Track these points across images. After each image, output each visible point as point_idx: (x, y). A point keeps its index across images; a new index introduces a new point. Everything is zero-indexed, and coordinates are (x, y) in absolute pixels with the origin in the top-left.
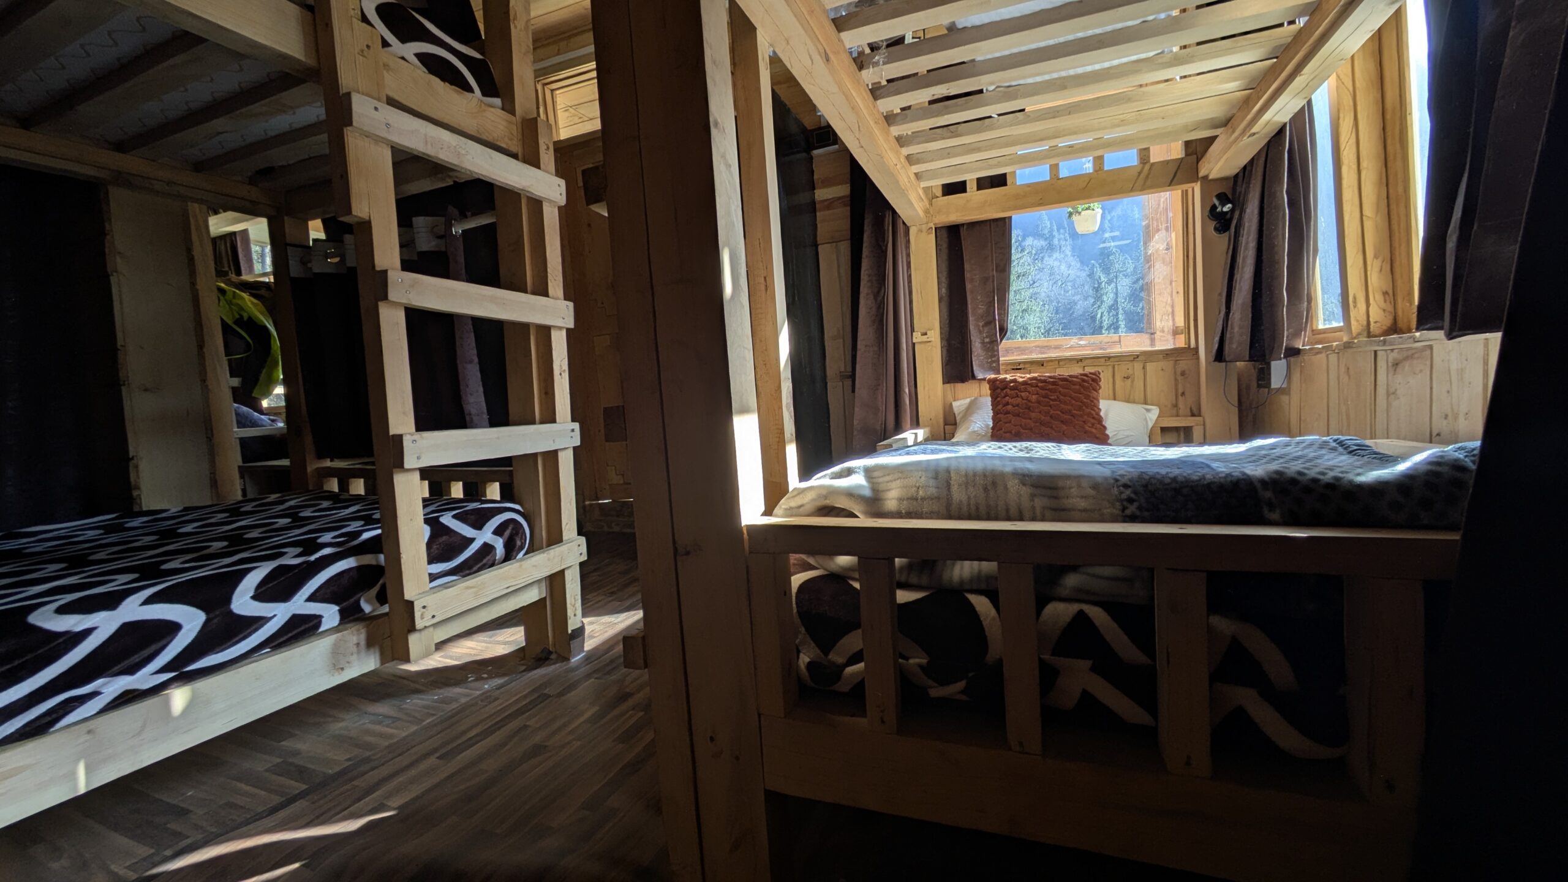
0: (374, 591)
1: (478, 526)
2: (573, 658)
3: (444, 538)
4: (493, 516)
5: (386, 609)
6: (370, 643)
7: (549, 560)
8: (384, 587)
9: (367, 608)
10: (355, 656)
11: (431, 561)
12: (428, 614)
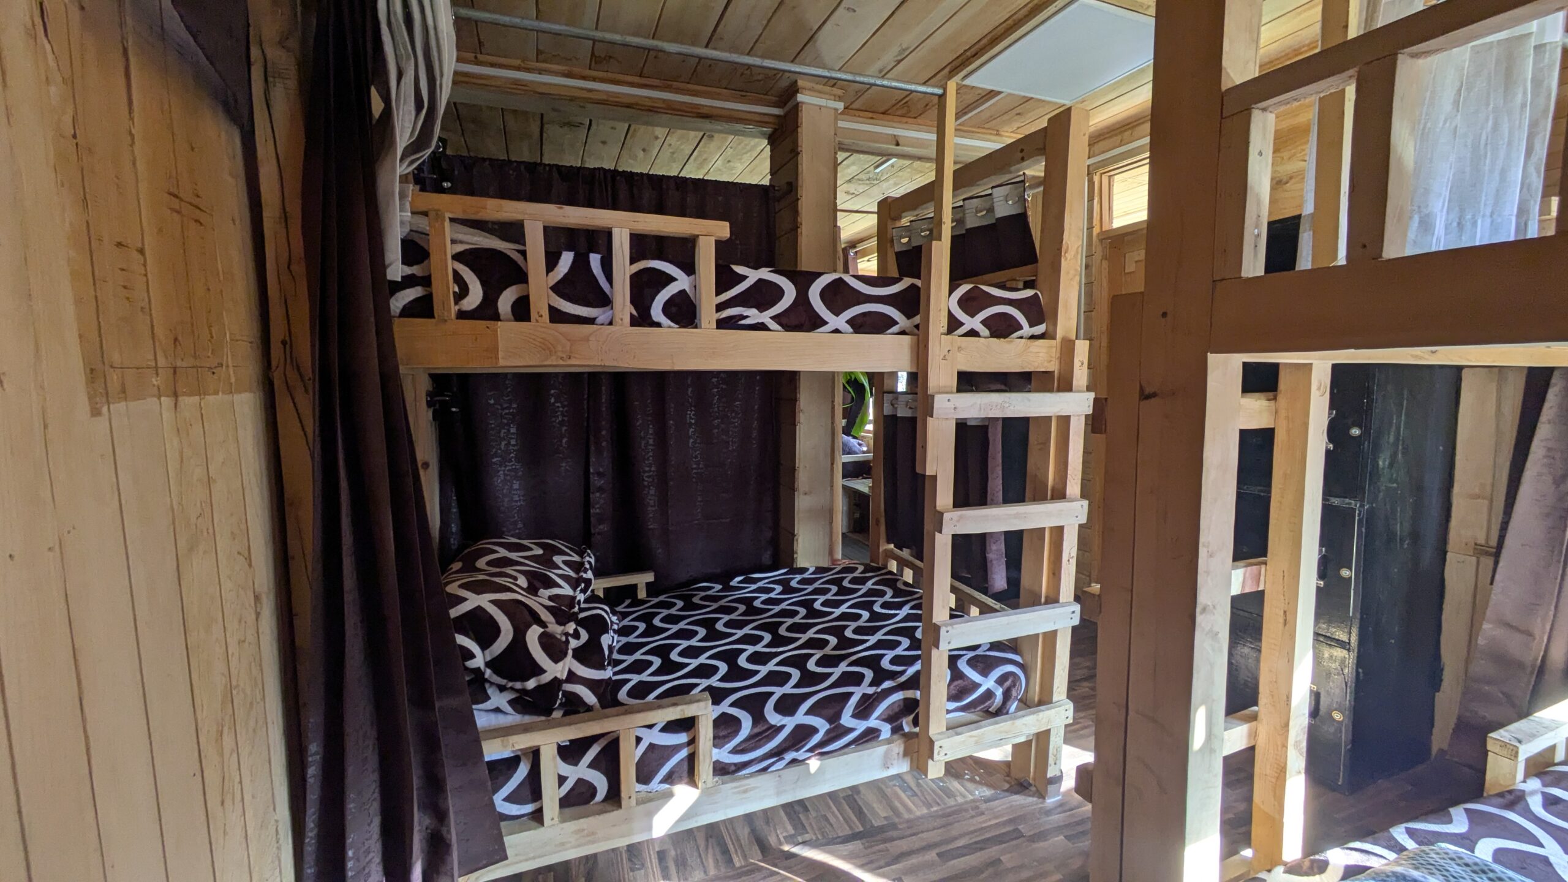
0: (912, 717)
1: (985, 673)
2: (1049, 799)
3: (960, 682)
4: (997, 666)
5: (917, 730)
6: (906, 754)
7: (1037, 720)
8: (917, 715)
9: (907, 729)
10: (896, 761)
11: (949, 700)
12: (942, 754)
